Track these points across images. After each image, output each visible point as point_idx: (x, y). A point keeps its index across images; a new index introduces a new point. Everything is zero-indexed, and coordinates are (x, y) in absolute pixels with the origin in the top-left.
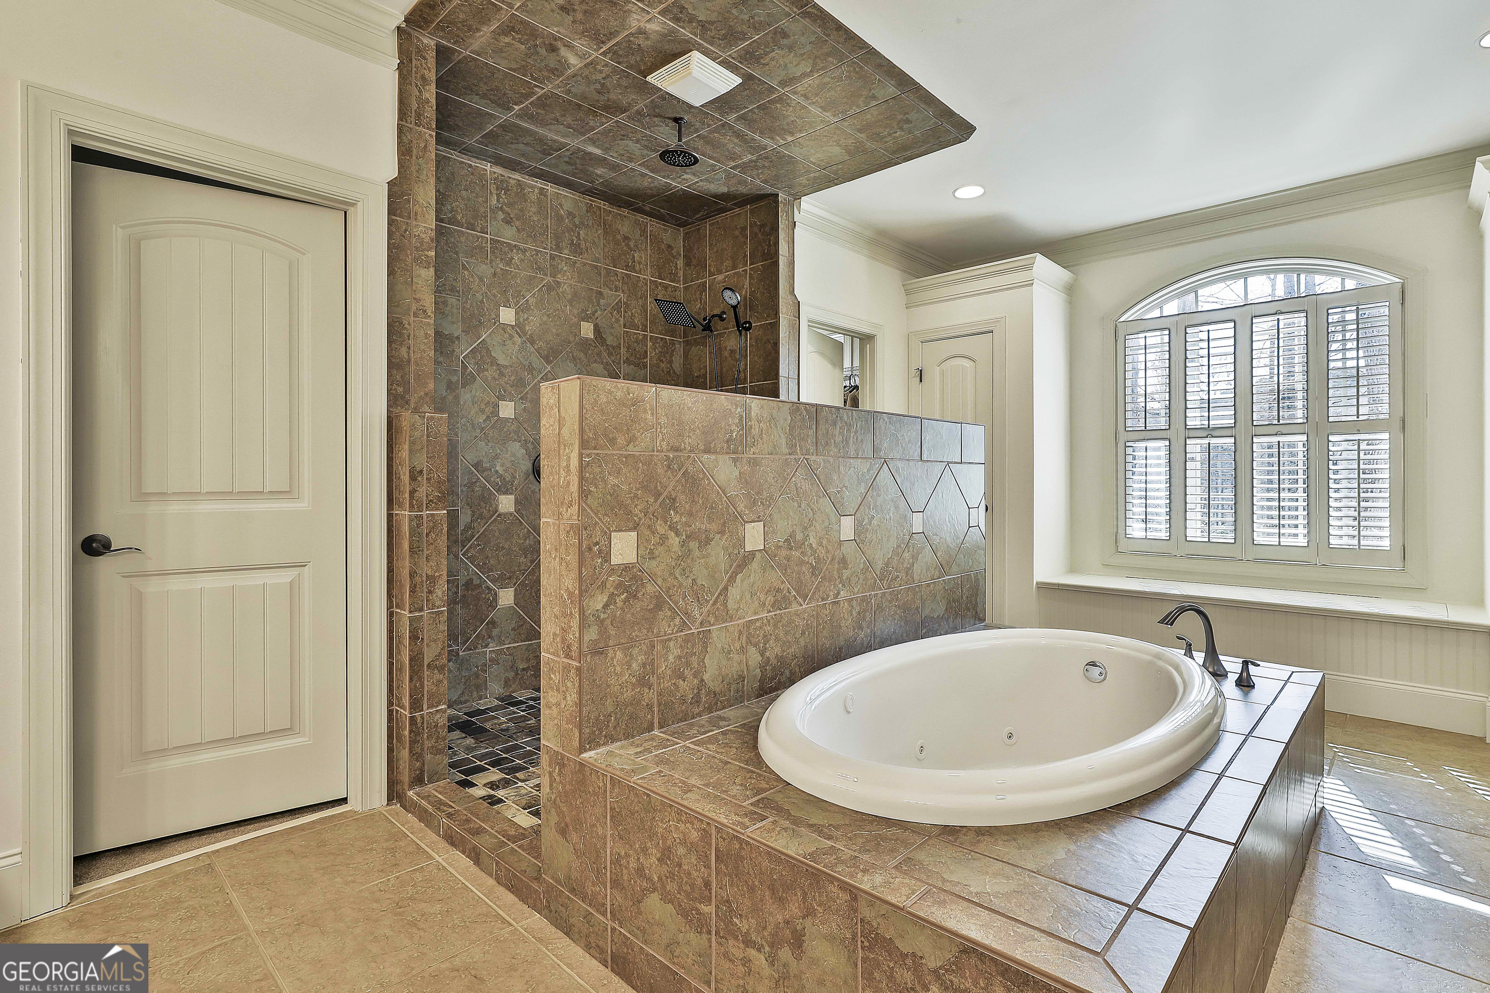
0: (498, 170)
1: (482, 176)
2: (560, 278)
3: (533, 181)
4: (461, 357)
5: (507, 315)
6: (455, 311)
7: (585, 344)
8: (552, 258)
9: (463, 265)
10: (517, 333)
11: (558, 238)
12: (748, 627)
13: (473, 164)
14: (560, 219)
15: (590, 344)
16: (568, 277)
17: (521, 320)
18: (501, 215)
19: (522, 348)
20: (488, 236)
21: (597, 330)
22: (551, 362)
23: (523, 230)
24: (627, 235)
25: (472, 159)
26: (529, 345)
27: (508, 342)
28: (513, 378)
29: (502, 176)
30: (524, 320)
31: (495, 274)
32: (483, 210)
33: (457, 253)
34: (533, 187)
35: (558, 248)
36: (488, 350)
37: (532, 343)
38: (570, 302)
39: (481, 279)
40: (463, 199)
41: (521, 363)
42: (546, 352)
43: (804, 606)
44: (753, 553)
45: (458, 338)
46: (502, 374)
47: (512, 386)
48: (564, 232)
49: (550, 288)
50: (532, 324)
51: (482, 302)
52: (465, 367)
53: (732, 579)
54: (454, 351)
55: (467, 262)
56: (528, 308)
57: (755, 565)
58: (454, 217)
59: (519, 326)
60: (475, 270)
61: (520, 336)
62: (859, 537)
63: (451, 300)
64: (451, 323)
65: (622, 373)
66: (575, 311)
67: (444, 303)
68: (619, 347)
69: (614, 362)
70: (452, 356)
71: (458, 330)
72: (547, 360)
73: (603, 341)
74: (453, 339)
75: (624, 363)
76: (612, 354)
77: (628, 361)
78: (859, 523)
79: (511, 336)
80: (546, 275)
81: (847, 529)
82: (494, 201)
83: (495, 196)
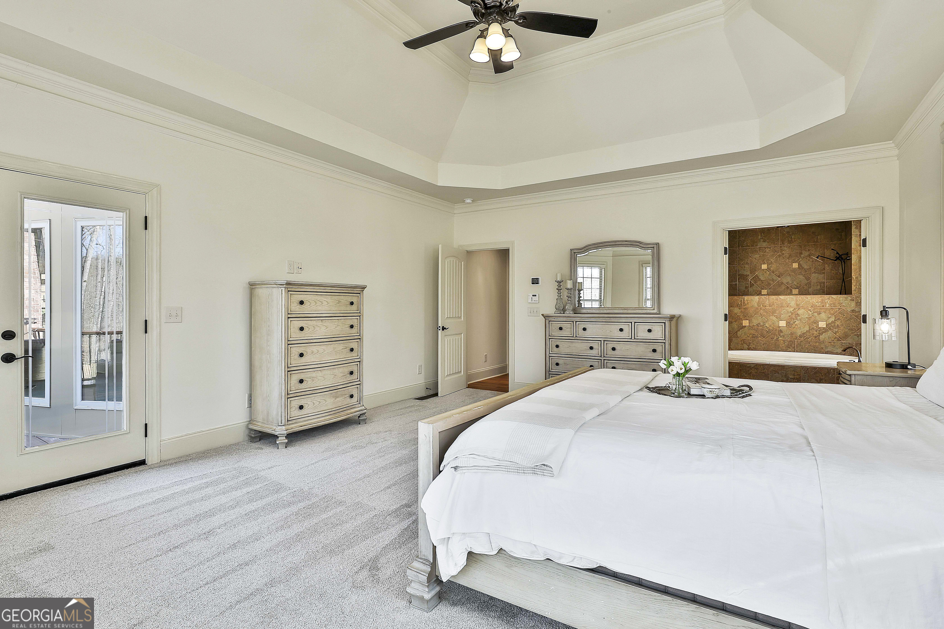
2: (784, 252)
4: (750, 280)
5: (764, 267)
7: (794, 270)
8: (781, 247)
9: (750, 256)
10: (768, 271)
11: (783, 241)
12: (744, 340)
14: (784, 235)
16: (787, 251)
17: (769, 267)
18: (762, 240)
19: (770, 275)
21: (800, 265)
22: (781, 277)
23: (770, 242)
24: (814, 231)
26: (772, 273)
27: (765, 274)
28: (766, 283)
31: (760, 257)
32: (756, 240)
33: (748, 254)
35: (783, 244)
36: (758, 277)
37: (773, 272)
38: (788, 258)
39: (755, 259)
41: (769, 279)
42: (778, 275)
43: (764, 339)
45: (748, 275)
46: (762, 283)
47: (766, 286)
48: (785, 238)
49: (780, 256)
50: (773, 267)
51: (756, 264)
52: (750, 282)
53: (739, 330)
54: (747, 278)
56: (772, 263)
57: (746, 329)
59: (768, 269)
60: (754, 257)
61: (769, 272)
62: (788, 326)
63: (747, 266)
64: (747, 272)
65: (812, 277)
66: (790, 261)
67: (745, 267)
68: (810, 268)
69: (808, 274)
70: (747, 280)
71: (748, 273)
72: (779, 277)
73: (803, 268)
74: (747, 276)
75: (813, 273)
76: (806, 271)
77: (815, 272)
78: (788, 322)
79: (766, 272)
80: (779, 252)
81: (783, 324)
82: (760, 237)
83: (760, 236)
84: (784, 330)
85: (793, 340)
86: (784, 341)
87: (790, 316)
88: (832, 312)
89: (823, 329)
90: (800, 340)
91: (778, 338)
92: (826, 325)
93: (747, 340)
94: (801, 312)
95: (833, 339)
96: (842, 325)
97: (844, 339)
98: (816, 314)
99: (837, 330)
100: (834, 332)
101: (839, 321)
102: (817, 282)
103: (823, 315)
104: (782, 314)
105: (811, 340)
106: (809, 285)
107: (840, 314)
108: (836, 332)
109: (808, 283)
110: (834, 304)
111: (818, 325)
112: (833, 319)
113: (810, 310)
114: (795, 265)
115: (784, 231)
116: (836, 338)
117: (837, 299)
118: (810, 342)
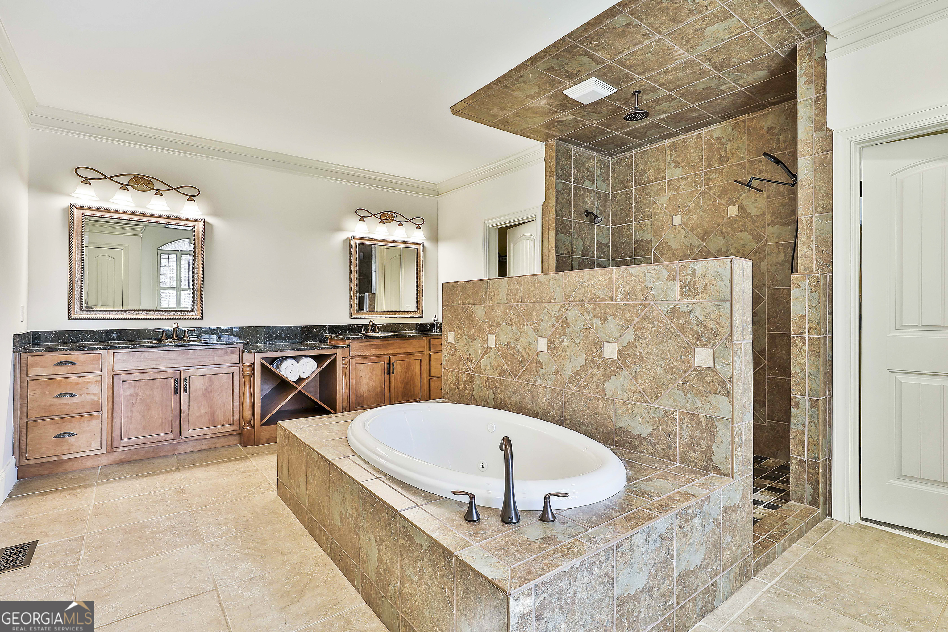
0: (671, 140)
1: (662, 150)
2: (711, 184)
3: (692, 133)
4: (653, 250)
5: (677, 220)
6: (649, 227)
7: (731, 222)
8: (706, 173)
9: (654, 201)
10: (683, 228)
11: (709, 160)
13: (657, 146)
14: (711, 146)
15: (735, 220)
16: (717, 181)
17: (685, 220)
18: (673, 165)
19: (687, 236)
20: (666, 180)
21: (742, 209)
22: (705, 240)
23: (686, 166)
24: (771, 126)
25: (657, 143)
26: (690, 233)
27: (678, 235)
28: (681, 255)
29: (673, 142)
30: (687, 219)
31: (670, 200)
32: (663, 167)
33: (650, 197)
34: (692, 137)
35: (710, 165)
36: (667, 243)
37: (692, 230)
38: (719, 197)
39: (662, 205)
40: (653, 167)
41: (686, 245)
42: (702, 235)
44: (491, 348)
45: (651, 240)
46: (674, 254)
48: (714, 153)
49: (704, 193)
50: (692, 220)
51: (663, 217)
52: (654, 254)
53: (483, 357)
54: (649, 248)
55: (655, 199)
56: (689, 211)
57: (492, 353)
58: (649, 179)
59: (684, 224)
60: (660, 202)
61: (685, 230)
62: (551, 351)
63: (647, 222)
64: (648, 233)
65: (767, 233)
66: (723, 202)
67: (644, 225)
68: (763, 214)
69: (758, 227)
70: (648, 250)
71: (651, 236)
72: (703, 239)
73: (748, 215)
74: (648, 242)
75: (769, 225)
76: (756, 222)
77: (773, 223)
78: (551, 342)
79: (679, 231)
80: (701, 186)
81: (542, 345)
82: (669, 159)
83: (669, 156)
84: (544, 358)
85: (559, 389)
86: (545, 388)
87: (554, 326)
88: (629, 316)
89: (612, 364)
90: (570, 389)
91: (536, 381)
92: (618, 353)
93: (493, 380)
94: (572, 314)
95: (631, 395)
96: (650, 354)
97: (654, 398)
98: (597, 321)
99: (638, 370)
100: (633, 373)
101: (644, 342)
102: (777, 246)
103: (612, 325)
104: (542, 321)
105: (590, 393)
106: (760, 253)
107: (645, 323)
108: (636, 374)
109: (759, 248)
110: (633, 290)
111: (602, 351)
112: (629, 336)
113: (586, 310)
114: (733, 211)
115: (712, 137)
116: (636, 391)
117: (638, 276)
118: (587, 398)
